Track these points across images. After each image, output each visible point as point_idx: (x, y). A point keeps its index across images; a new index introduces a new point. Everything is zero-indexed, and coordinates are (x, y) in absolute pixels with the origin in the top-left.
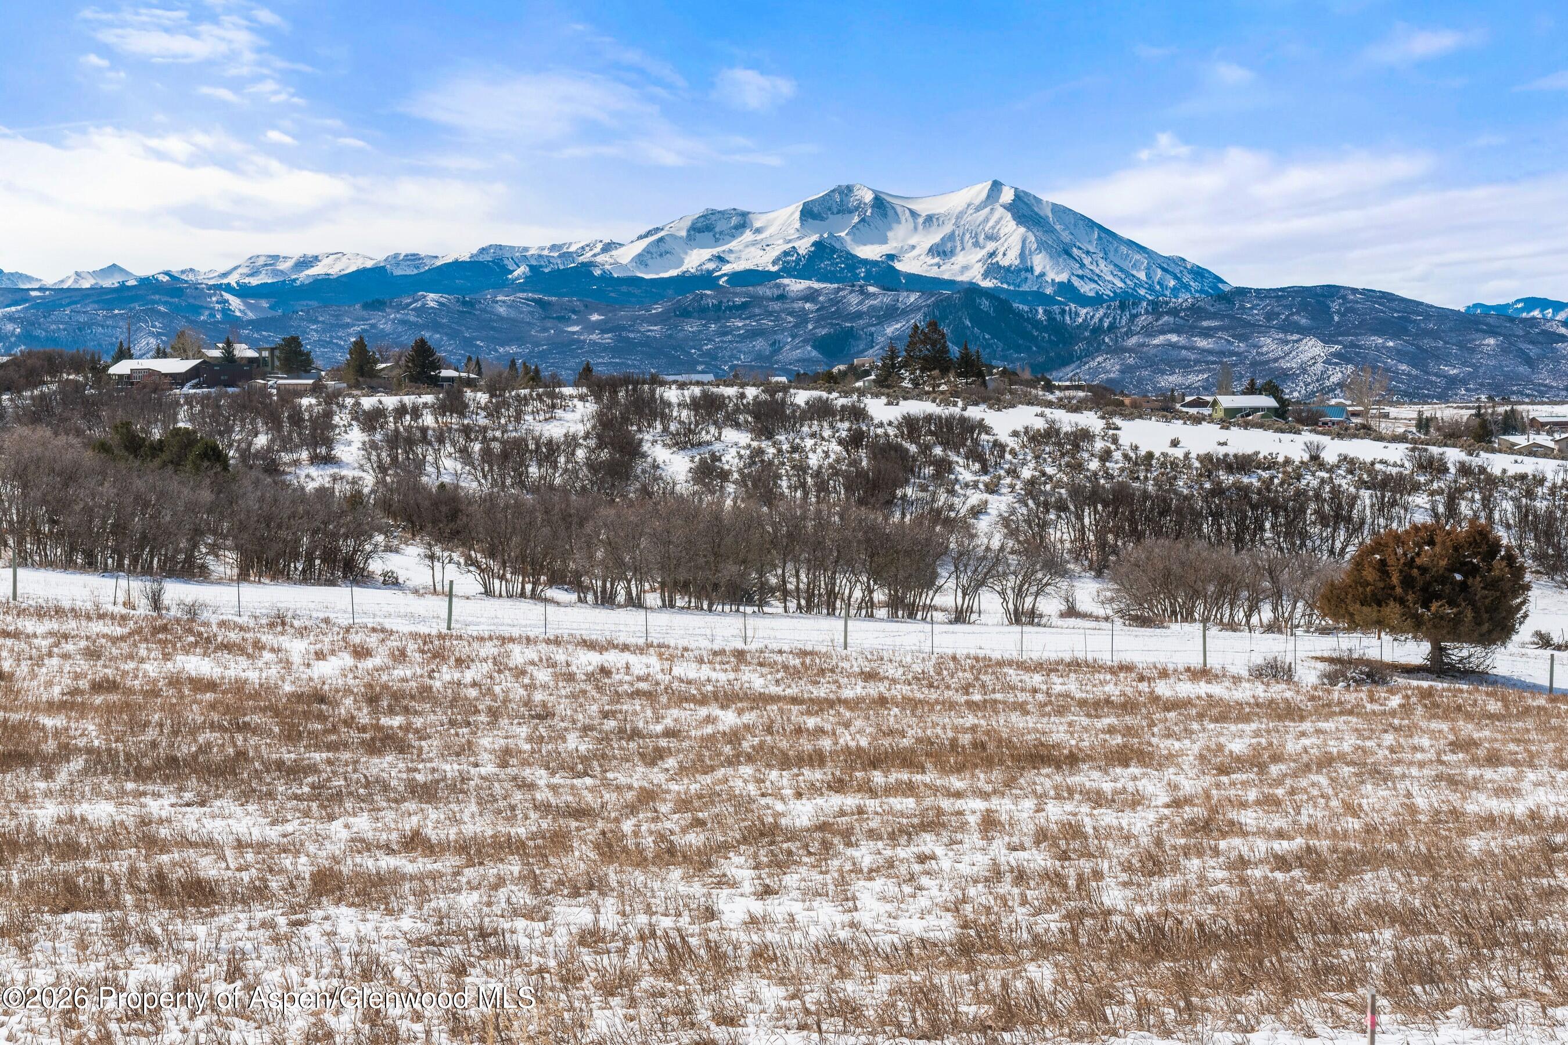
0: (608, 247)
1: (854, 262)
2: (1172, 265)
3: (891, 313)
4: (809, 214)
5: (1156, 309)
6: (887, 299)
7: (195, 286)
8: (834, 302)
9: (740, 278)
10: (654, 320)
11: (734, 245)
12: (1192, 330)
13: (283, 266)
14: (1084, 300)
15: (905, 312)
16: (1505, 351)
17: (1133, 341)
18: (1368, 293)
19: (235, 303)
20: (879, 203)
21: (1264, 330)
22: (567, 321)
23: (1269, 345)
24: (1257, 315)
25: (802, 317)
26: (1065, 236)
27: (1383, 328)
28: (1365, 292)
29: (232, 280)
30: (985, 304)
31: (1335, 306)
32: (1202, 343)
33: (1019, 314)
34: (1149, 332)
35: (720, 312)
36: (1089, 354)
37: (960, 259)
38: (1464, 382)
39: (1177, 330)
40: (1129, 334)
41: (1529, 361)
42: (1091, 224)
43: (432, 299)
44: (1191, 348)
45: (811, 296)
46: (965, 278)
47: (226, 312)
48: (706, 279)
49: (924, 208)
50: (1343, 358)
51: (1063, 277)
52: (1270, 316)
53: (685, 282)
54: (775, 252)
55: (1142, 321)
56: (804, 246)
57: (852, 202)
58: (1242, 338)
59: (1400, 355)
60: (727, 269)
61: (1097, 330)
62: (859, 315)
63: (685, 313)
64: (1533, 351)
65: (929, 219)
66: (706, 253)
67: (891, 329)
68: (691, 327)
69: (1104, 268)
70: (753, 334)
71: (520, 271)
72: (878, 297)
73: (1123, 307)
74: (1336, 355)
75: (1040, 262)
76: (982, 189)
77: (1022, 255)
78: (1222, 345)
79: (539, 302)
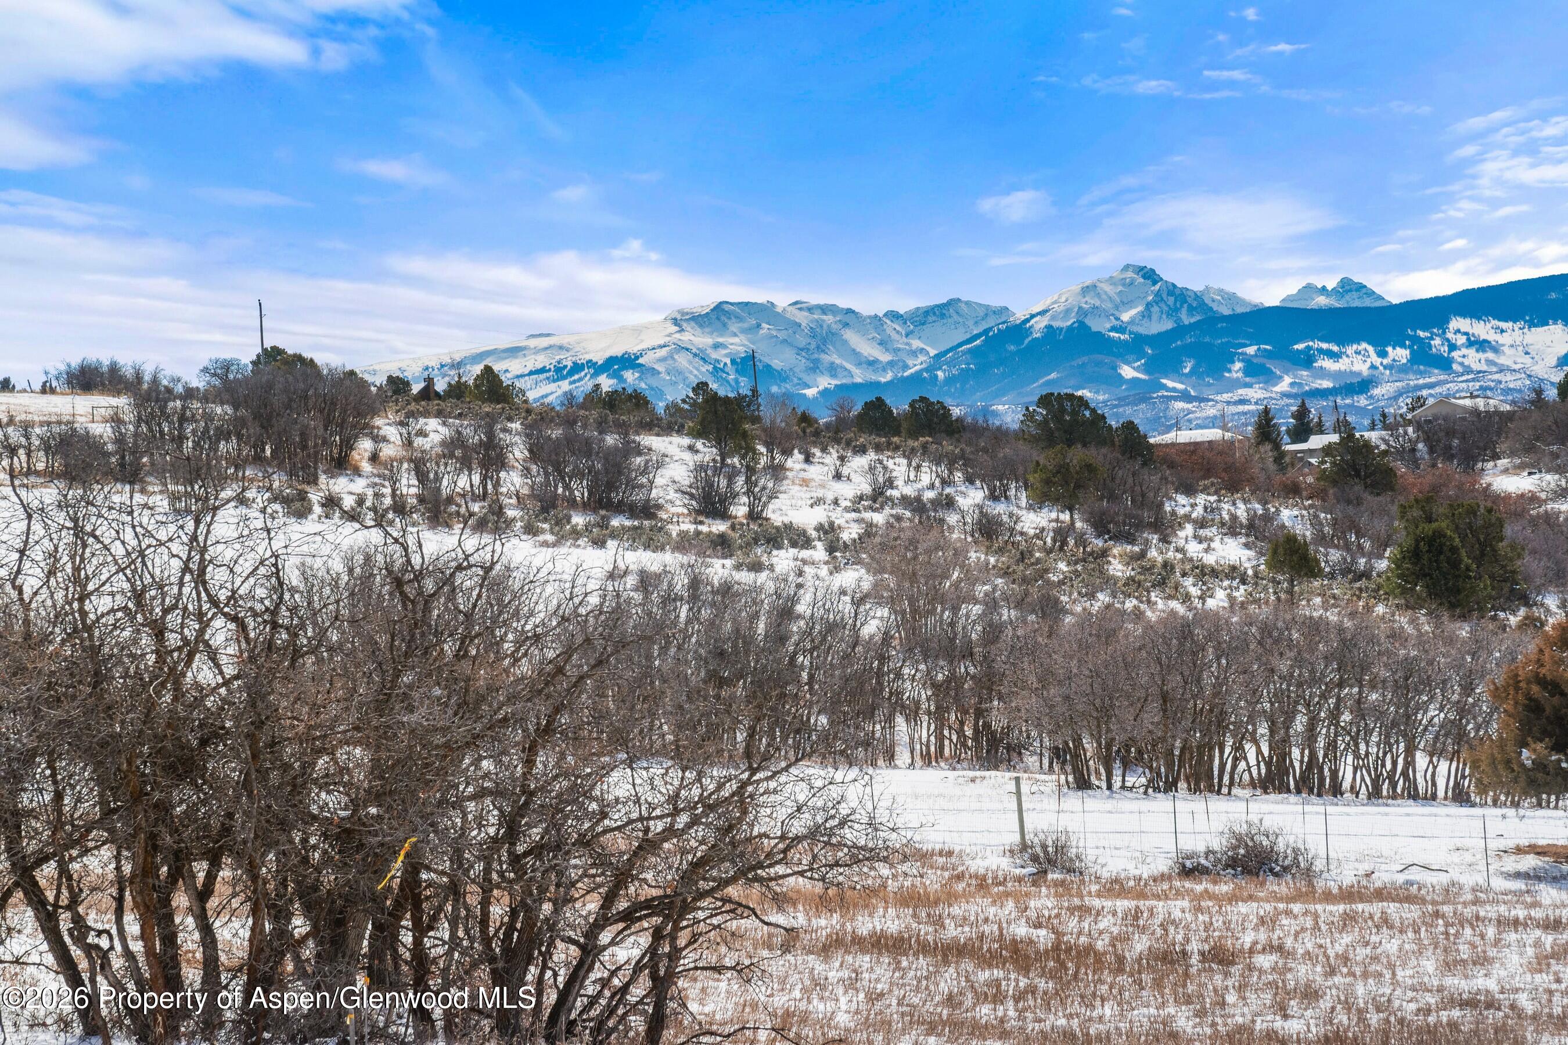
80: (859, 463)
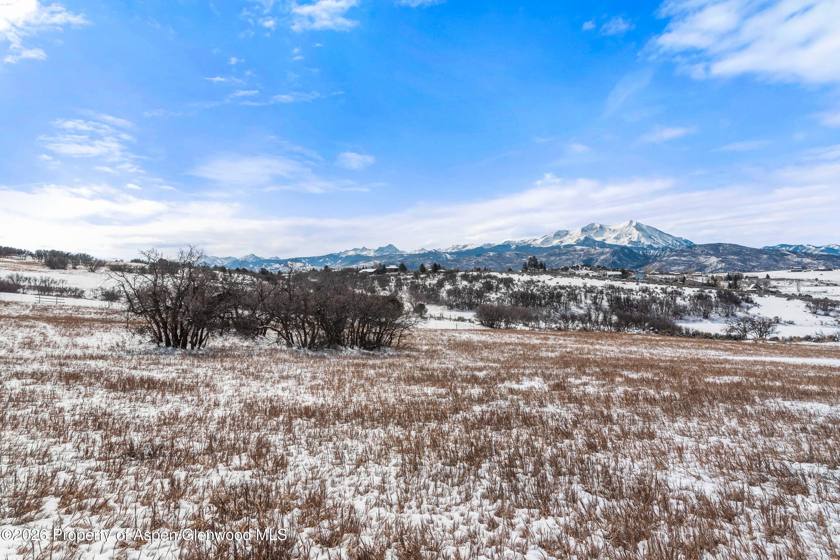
0: (534, 240)
1: (595, 241)
2: (677, 239)
3: (602, 254)
4: (583, 230)
5: (671, 250)
6: (601, 250)
7: (439, 252)
8: (588, 251)
9: (565, 246)
10: (544, 257)
11: (565, 238)
12: (681, 256)
13: (460, 247)
14: (655, 249)
15: (606, 253)
16: (769, 259)
17: (664, 259)
18: (730, 245)
19: (448, 256)
20: (601, 227)
21: (700, 255)
22: (523, 258)
23: (702, 259)
24: (699, 251)
25: (580, 255)
26: (650, 233)
27: (734, 254)
28: (729, 244)
29: (449, 251)
30: (626, 251)
31: (721, 248)
32: (683, 259)
33: (635, 253)
34: (669, 256)
35: (560, 255)
36: (653, 262)
37: (622, 240)
38: (757, 267)
39: (677, 256)
40: (664, 257)
41: (776, 261)
42: (657, 230)
43: (491, 254)
44: (681, 260)
45: (582, 250)
46: (623, 244)
47: (446, 258)
48: (558, 247)
49: (612, 228)
50: (722, 261)
51: (649, 243)
52: (702, 252)
53: (553, 248)
54: (575, 240)
55: (667, 253)
56: (582, 238)
57: (594, 227)
58: (694, 257)
59: (739, 260)
60: (563, 244)
61: (656, 256)
62: (594, 254)
63: (551, 255)
64: (778, 258)
65: (614, 230)
66: (558, 241)
67: (602, 258)
68: (552, 258)
69: (660, 241)
70: (567, 260)
71: (514, 247)
72: (599, 250)
73: (663, 250)
74: (720, 261)
75: (643, 240)
76: (627, 223)
77: (638, 238)
78: (689, 259)
79: (517, 254)
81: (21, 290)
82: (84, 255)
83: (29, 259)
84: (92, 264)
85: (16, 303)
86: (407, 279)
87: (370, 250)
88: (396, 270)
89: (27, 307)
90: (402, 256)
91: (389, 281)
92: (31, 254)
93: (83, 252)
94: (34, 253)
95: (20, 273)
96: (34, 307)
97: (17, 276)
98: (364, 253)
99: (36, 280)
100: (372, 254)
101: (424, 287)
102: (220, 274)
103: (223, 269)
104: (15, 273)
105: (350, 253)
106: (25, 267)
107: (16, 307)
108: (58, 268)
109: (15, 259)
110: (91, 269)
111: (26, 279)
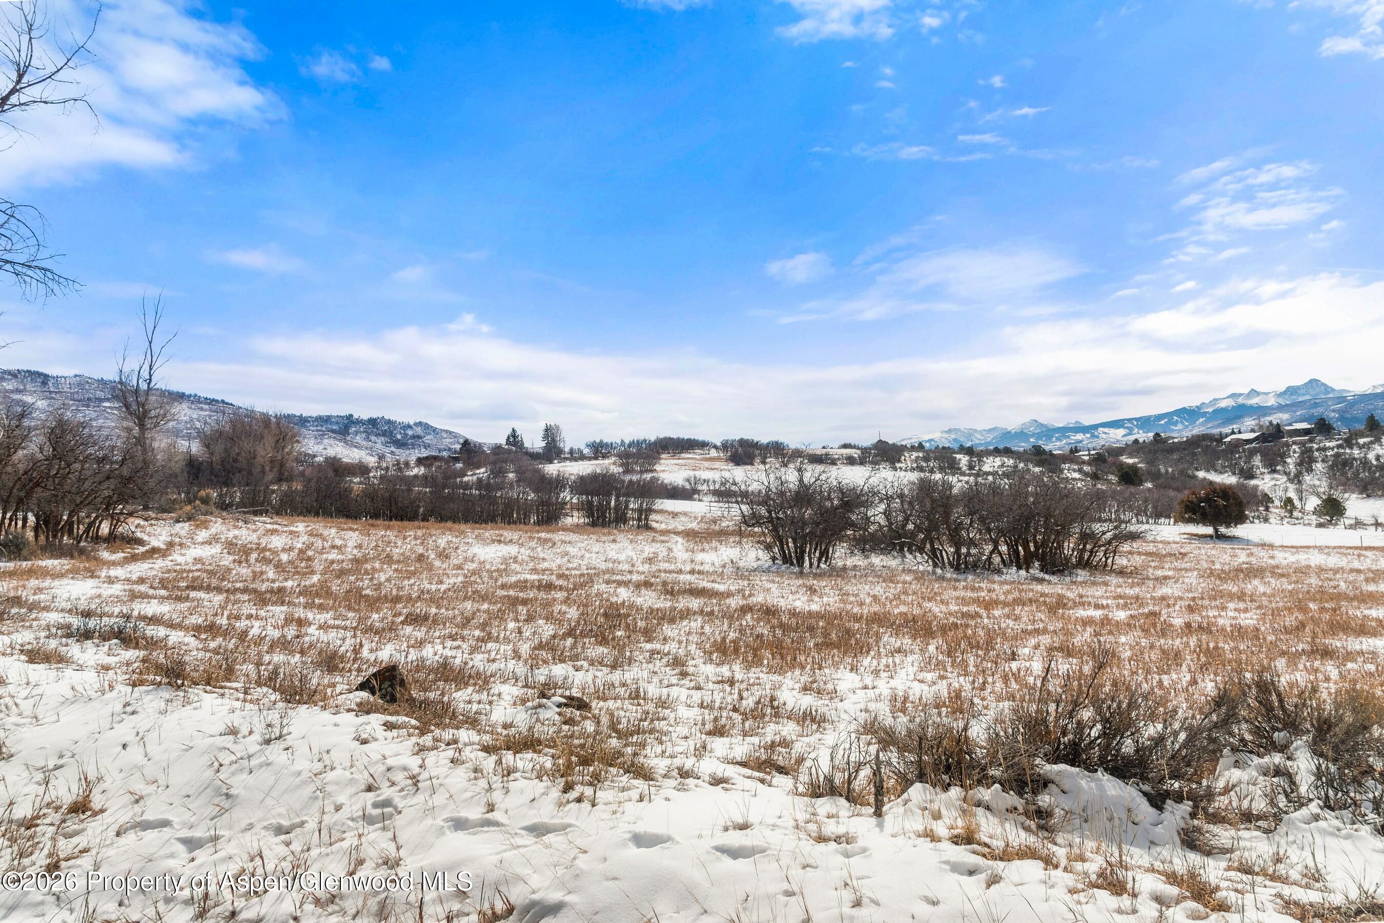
80: (998, 459)
81: (696, 496)
82: (777, 443)
83: (713, 453)
84: (784, 456)
85: (685, 514)
86: (1325, 449)
87: (1267, 394)
88: (1306, 432)
89: (696, 518)
90: (1341, 399)
91: (1284, 456)
92: (715, 447)
93: (774, 439)
94: (719, 444)
95: (698, 473)
96: (702, 519)
97: (695, 478)
98: (1254, 401)
99: (714, 482)
100: (1271, 402)
101: (1365, 463)
102: (963, 460)
103: (970, 451)
104: (692, 473)
105: (1223, 404)
106: (707, 464)
107: (683, 519)
108: (745, 464)
109: (696, 454)
110: (783, 462)
111: (705, 481)
